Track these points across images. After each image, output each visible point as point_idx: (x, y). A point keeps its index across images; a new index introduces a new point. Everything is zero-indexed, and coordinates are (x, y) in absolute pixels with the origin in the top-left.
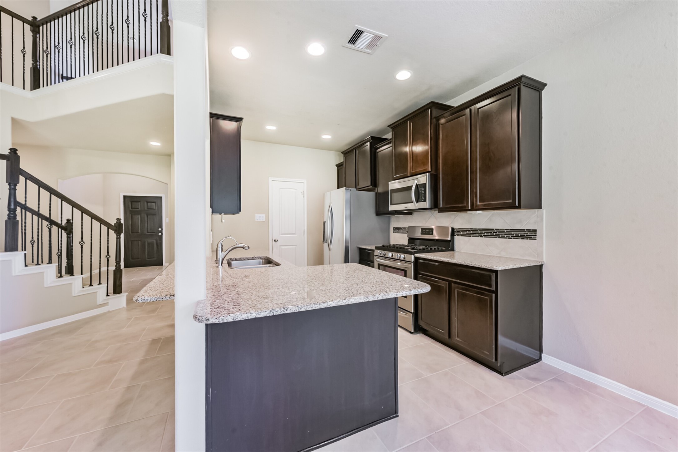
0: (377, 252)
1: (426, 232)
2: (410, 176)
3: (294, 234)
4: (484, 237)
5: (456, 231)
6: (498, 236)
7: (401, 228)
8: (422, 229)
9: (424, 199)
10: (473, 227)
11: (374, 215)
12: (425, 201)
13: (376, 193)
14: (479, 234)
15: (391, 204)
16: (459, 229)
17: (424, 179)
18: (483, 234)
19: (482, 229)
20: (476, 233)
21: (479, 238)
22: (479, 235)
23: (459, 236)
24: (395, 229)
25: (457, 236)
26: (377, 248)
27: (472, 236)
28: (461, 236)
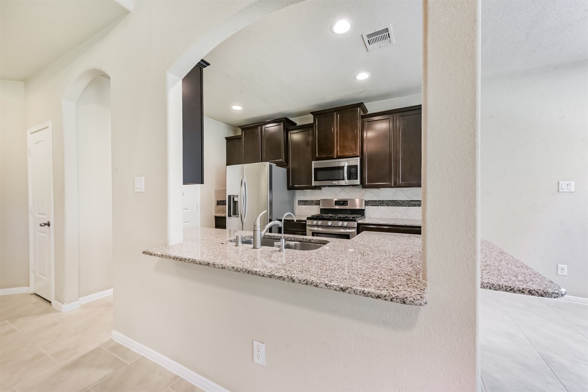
0: (309, 223)
1: (340, 203)
2: (337, 158)
6: (401, 205)
7: (307, 201)
8: (336, 201)
9: (356, 177)
12: (357, 179)
17: (356, 161)
20: (383, 204)
21: (386, 207)
22: (386, 205)
23: (369, 206)
26: (308, 218)
27: (380, 206)
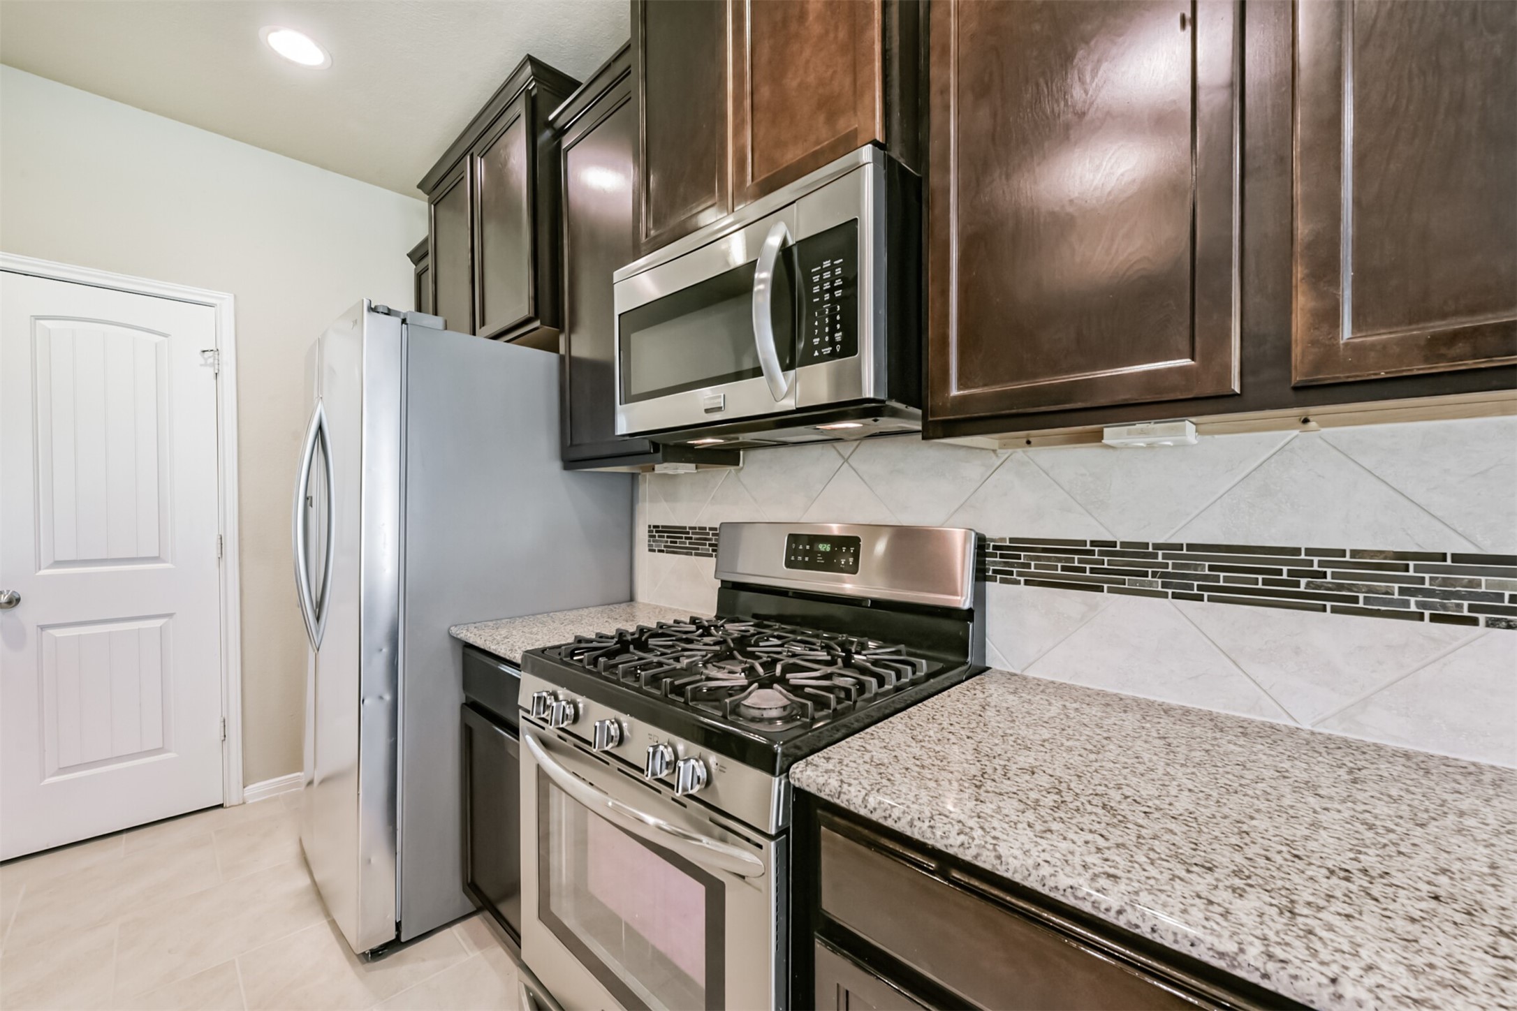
1: (812, 553)
3: (156, 559)
4: (1211, 599)
5: (995, 555)
7: (684, 529)
8: (793, 538)
9: (838, 336)
10: (1122, 533)
11: (557, 465)
13: (562, 359)
14: (1164, 575)
15: (629, 398)
16: (1012, 540)
18: (1197, 578)
19: (1191, 547)
20: (1145, 574)
21: (1168, 603)
22: (1164, 585)
23: (1018, 582)
24: (657, 531)
25: (1003, 581)
27: (1111, 590)
28: (1027, 583)
